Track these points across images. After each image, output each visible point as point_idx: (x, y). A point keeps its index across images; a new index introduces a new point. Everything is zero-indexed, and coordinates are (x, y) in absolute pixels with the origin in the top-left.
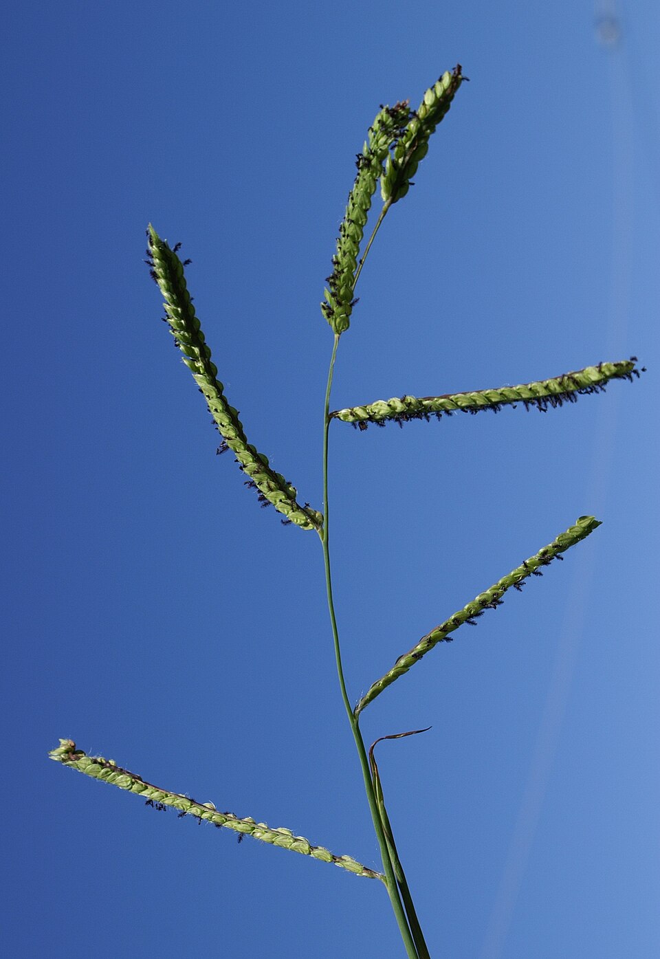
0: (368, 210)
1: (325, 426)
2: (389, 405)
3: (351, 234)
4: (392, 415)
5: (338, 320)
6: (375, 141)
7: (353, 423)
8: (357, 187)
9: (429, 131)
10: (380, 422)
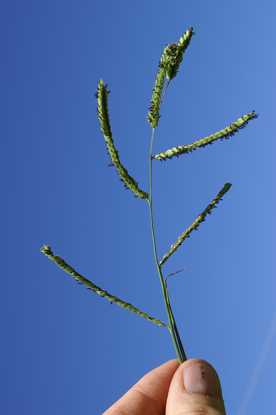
0: (163, 83)
1: (150, 162)
2: (173, 151)
3: (157, 92)
4: (174, 154)
5: (154, 123)
6: (165, 58)
7: (161, 160)
8: (159, 74)
9: (182, 52)
10: (170, 158)
